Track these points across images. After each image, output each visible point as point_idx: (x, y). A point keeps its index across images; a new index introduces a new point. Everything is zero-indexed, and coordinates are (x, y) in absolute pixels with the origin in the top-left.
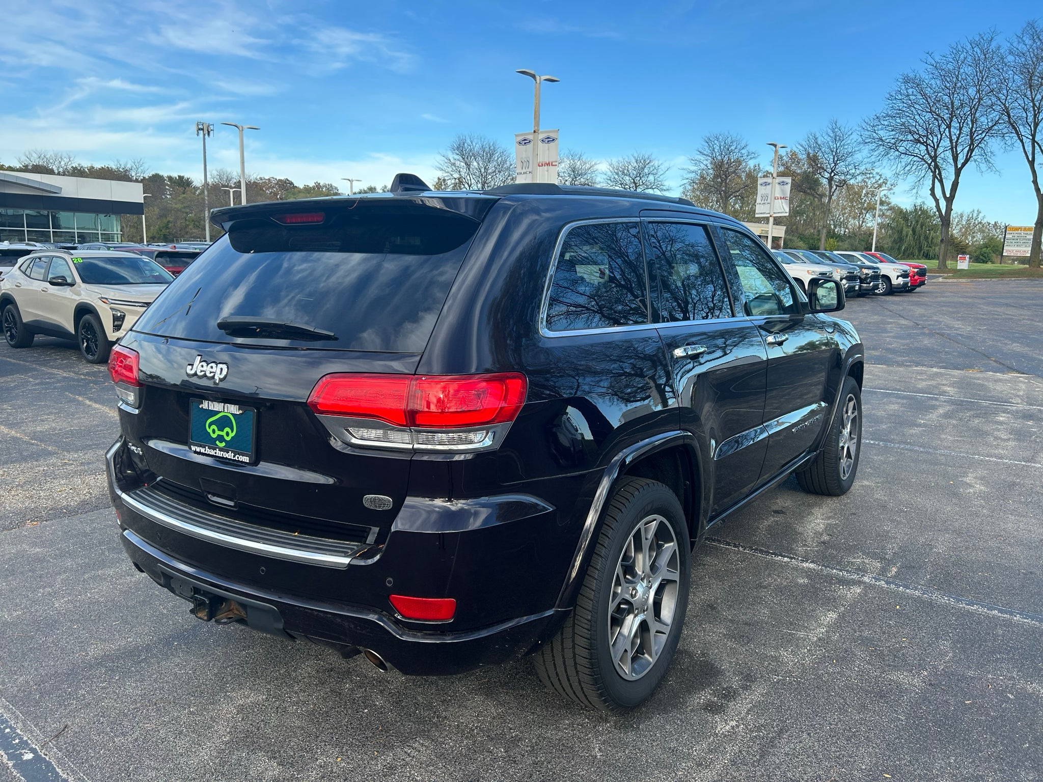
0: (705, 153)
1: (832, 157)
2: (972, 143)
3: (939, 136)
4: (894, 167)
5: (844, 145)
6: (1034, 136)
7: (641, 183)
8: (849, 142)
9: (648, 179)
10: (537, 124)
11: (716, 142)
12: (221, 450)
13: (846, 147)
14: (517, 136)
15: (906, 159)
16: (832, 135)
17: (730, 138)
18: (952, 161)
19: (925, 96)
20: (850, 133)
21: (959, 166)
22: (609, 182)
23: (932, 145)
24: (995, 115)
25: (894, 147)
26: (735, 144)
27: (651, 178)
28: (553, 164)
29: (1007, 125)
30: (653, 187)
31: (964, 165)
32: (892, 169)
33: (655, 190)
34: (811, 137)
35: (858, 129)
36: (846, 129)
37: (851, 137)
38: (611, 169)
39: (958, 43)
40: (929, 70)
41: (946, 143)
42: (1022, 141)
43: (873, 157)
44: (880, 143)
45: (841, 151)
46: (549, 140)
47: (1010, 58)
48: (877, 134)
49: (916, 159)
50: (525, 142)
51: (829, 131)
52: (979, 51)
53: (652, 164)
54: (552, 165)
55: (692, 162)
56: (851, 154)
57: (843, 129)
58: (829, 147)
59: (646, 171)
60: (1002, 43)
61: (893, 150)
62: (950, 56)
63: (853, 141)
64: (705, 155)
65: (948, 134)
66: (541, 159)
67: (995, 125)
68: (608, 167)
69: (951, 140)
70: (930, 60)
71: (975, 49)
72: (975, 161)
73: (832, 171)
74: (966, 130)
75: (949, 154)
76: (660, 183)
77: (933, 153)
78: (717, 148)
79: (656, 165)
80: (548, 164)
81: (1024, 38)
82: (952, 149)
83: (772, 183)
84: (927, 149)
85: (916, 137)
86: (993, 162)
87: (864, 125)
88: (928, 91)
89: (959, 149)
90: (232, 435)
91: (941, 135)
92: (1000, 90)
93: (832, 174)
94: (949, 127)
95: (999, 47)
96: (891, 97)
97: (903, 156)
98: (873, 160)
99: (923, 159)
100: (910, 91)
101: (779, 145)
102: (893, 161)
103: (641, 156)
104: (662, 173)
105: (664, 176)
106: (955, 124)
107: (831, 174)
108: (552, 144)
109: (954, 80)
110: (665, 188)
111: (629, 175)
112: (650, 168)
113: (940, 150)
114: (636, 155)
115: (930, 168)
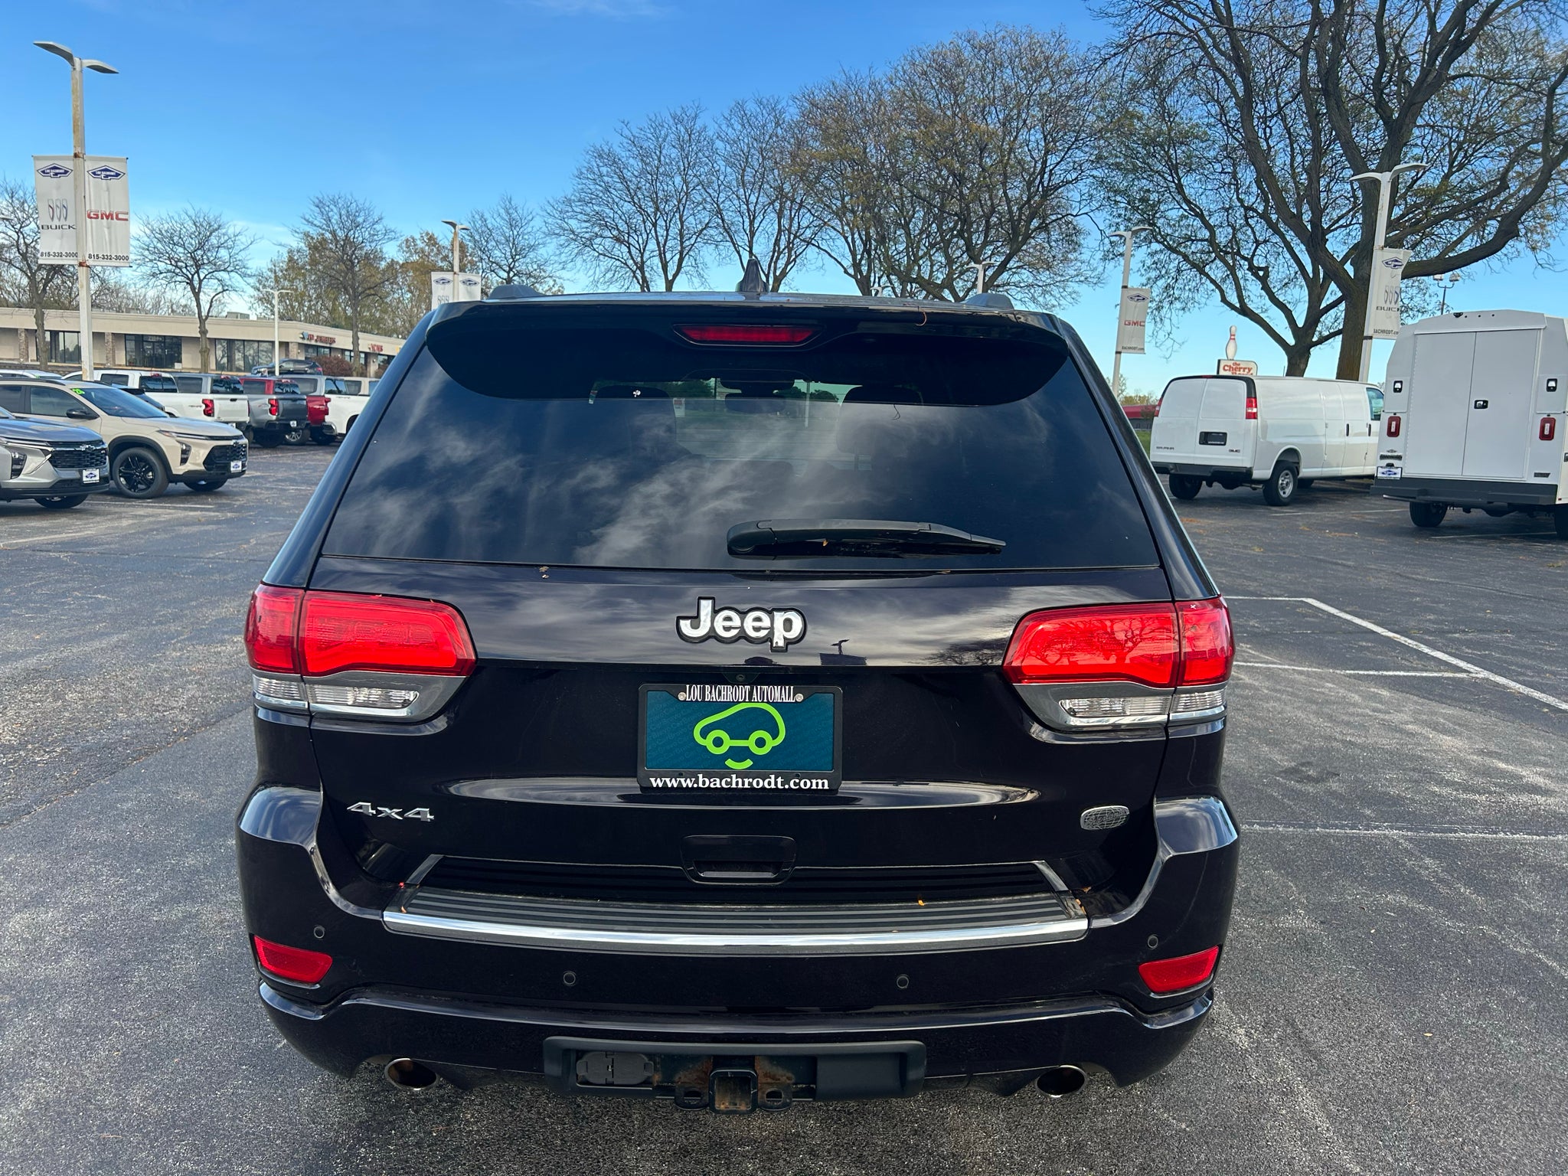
0: (316, 222)
1: (508, 250)
2: (683, 248)
3: (645, 236)
4: (591, 272)
5: (524, 234)
6: (751, 247)
7: (206, 261)
8: (530, 229)
9: (219, 255)
10: (80, 141)
11: (332, 207)
12: (741, 774)
13: (526, 237)
14: (36, 158)
15: (606, 263)
16: (506, 218)
17: (354, 205)
18: (660, 270)
19: (623, 179)
20: (530, 217)
21: (670, 278)
22: (146, 253)
23: (637, 246)
24: (705, 217)
25: (589, 243)
26: (362, 214)
27: (223, 253)
28: (120, 216)
29: (722, 230)
30: (229, 269)
31: (675, 276)
32: (589, 274)
33: (232, 274)
34: (477, 216)
35: (541, 213)
36: (525, 211)
37: (531, 224)
38: (148, 232)
39: (658, 115)
40: (625, 144)
41: (652, 245)
42: (738, 252)
43: (563, 255)
44: (572, 236)
45: (522, 242)
46: (108, 174)
47: (719, 144)
48: (567, 224)
49: (618, 263)
50: (57, 171)
51: (502, 211)
52: (682, 129)
53: (224, 231)
54: (117, 218)
55: (296, 235)
56: (532, 248)
57: (520, 211)
58: (503, 234)
59: (214, 240)
60: (709, 123)
61: (588, 249)
62: (648, 131)
63: (535, 229)
64: (315, 225)
65: (654, 234)
66: (92, 206)
67: (705, 229)
68: (142, 228)
69: (658, 243)
70: (626, 132)
71: (679, 126)
72: (686, 273)
73: (511, 269)
74: (674, 231)
75: (656, 261)
76: (240, 263)
77: (639, 259)
78: (335, 218)
79: (231, 231)
80: (109, 216)
81: (733, 121)
82: (660, 254)
83: (453, 281)
84: (630, 252)
85: (615, 233)
86: (705, 276)
87: (549, 209)
88: (628, 175)
89: (668, 256)
90: (771, 743)
91: (648, 234)
92: (710, 183)
93: (512, 274)
94: (655, 225)
95: (705, 127)
96: (580, 174)
97: (601, 257)
98: (564, 260)
99: (626, 264)
100: (604, 170)
101: (459, 227)
102: (589, 264)
103: (202, 215)
104: (242, 247)
105: (247, 252)
106: (661, 222)
107: (508, 273)
108: (114, 182)
109: (656, 162)
110: (249, 272)
111: (183, 246)
112: (220, 238)
113: (647, 255)
114: (191, 212)
115: (635, 276)
